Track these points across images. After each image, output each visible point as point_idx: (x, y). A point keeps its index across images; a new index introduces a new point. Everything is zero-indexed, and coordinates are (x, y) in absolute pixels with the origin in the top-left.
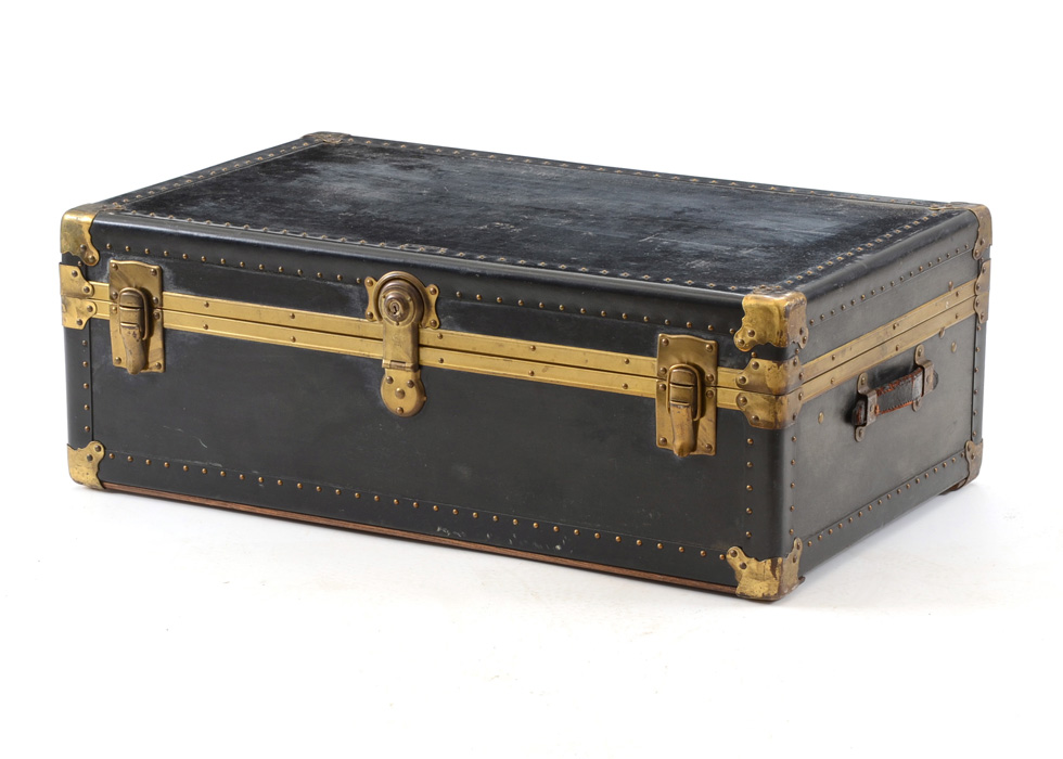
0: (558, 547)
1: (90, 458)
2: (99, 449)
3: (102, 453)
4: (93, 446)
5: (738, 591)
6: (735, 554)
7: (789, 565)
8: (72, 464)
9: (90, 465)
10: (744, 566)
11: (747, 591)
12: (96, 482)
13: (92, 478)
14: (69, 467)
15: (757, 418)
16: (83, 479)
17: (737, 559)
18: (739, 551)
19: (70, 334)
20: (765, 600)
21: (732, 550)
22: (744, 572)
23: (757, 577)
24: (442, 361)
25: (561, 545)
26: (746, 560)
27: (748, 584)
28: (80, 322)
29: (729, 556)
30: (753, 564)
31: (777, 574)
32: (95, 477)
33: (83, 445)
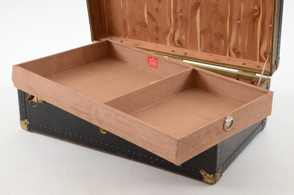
0: (152, 162)
1: (26, 123)
2: (28, 121)
3: (28, 122)
4: (26, 120)
5: (204, 181)
6: (202, 171)
7: (218, 175)
9: (26, 125)
10: (205, 175)
11: (206, 181)
13: (26, 128)
14: (21, 125)
16: (24, 128)
17: (203, 173)
18: (204, 171)
19: (19, 91)
20: (211, 184)
21: (202, 170)
22: (205, 176)
23: (209, 178)
27: (206, 179)
29: (201, 172)
30: (208, 175)
31: (215, 178)
32: (27, 128)
33: (24, 120)
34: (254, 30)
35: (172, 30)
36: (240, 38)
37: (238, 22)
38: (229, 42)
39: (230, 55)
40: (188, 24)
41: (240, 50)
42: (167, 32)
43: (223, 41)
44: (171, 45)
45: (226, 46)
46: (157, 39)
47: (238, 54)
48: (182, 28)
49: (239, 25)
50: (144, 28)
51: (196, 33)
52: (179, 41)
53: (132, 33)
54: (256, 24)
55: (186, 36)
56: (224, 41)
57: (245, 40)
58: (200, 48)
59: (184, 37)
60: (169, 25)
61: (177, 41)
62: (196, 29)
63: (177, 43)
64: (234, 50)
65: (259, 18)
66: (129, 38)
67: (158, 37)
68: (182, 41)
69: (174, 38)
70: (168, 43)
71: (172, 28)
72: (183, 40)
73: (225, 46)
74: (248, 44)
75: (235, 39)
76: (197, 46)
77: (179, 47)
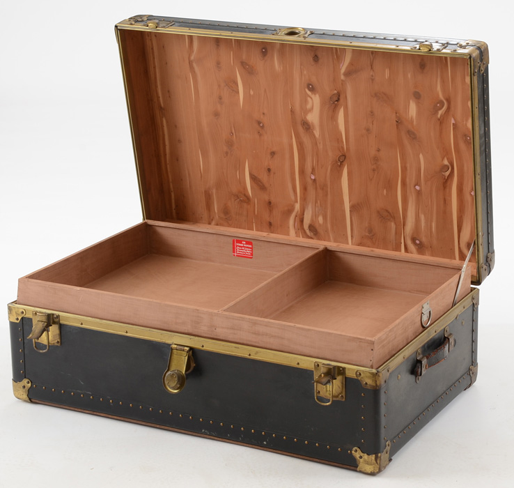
0: (265, 443)
1: (24, 387)
2: (28, 383)
3: (30, 385)
4: (25, 381)
5: (358, 469)
6: (356, 451)
7: (384, 456)
8: (15, 390)
9: (24, 390)
10: (361, 457)
11: (363, 470)
12: (27, 399)
13: (25, 396)
14: (14, 391)
15: (366, 383)
16: (21, 397)
17: (357, 453)
18: (358, 449)
19: (12, 324)
20: (372, 474)
21: (356, 448)
22: (361, 460)
23: (367, 463)
24: (203, 346)
25: (267, 442)
26: (362, 454)
27: (362, 465)
28: (17, 319)
29: (353, 452)
30: (365, 456)
31: (378, 462)
32: (27, 397)
33: (20, 380)
34: (446, 202)
35: (297, 206)
36: (422, 217)
37: (418, 188)
38: (404, 225)
39: (406, 250)
40: (327, 195)
41: (424, 240)
42: (290, 211)
43: (393, 224)
44: (297, 235)
45: (398, 233)
46: (270, 224)
47: (421, 248)
48: (316, 202)
49: (419, 193)
50: (245, 205)
51: (344, 211)
52: (311, 227)
53: (222, 215)
54: (447, 190)
55: (325, 218)
56: (395, 223)
57: (431, 222)
58: (352, 239)
59: (321, 219)
60: (293, 198)
61: (308, 226)
62: (342, 202)
63: (308, 231)
64: (413, 240)
65: (452, 180)
66: (217, 225)
67: (272, 221)
68: (317, 226)
69: (302, 221)
70: (292, 232)
71: (297, 202)
72: (320, 225)
73: (396, 233)
74: (437, 227)
75: (414, 220)
76: (345, 236)
77: (312, 238)
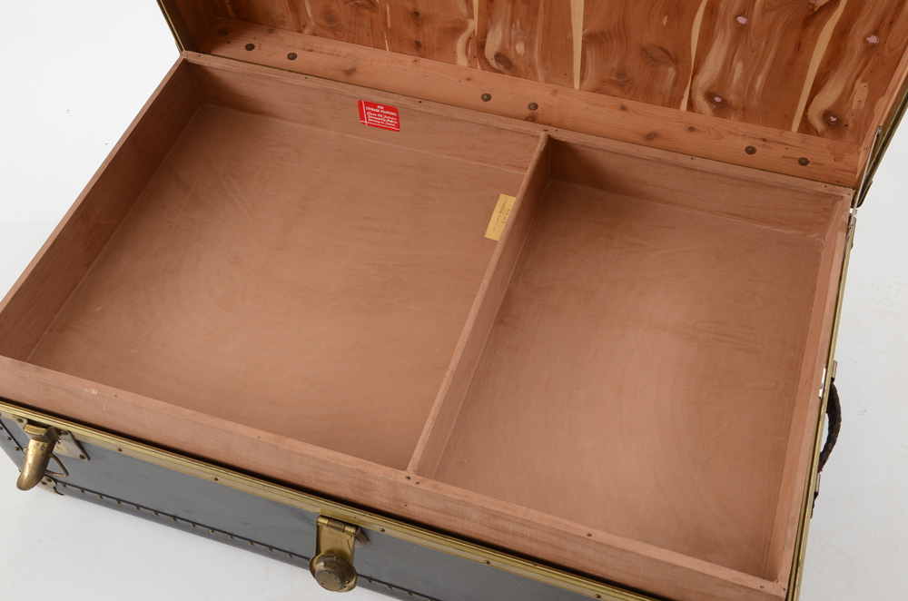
34: (802, 49)
35: (473, 25)
36: (739, 67)
37: (742, 20)
38: (695, 73)
39: (691, 106)
40: (536, 12)
41: (732, 98)
42: (457, 29)
43: (671, 72)
44: (471, 65)
45: (679, 83)
46: (418, 45)
47: (722, 108)
48: (512, 21)
49: (742, 30)
50: (366, 12)
51: (570, 42)
52: (499, 57)
53: (322, 22)
54: (811, 31)
55: (529, 45)
56: (677, 69)
57: (757, 73)
58: (582, 78)
59: (520, 48)
60: (464, 11)
61: (493, 55)
62: (568, 27)
63: (493, 63)
64: (709, 96)
65: (829, 15)
66: (315, 34)
67: (421, 40)
68: (512, 56)
69: (481, 47)
70: (462, 60)
71: (473, 18)
72: (518, 56)
73: (675, 83)
74: (767, 84)
75: (719, 69)
76: (571, 80)
77: (500, 72)
